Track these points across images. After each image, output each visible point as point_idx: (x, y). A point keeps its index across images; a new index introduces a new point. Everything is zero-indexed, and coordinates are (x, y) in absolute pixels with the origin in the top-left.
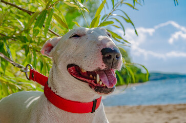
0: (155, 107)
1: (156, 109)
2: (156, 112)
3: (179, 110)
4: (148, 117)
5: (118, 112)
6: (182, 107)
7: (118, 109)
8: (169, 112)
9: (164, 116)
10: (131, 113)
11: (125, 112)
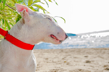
0: (60, 50)
1: (60, 51)
2: (60, 52)
3: (71, 51)
4: (56, 54)
5: (41, 52)
6: (73, 50)
7: (41, 51)
8: (66, 52)
9: (64, 54)
10: (48, 52)
11: (45, 52)
